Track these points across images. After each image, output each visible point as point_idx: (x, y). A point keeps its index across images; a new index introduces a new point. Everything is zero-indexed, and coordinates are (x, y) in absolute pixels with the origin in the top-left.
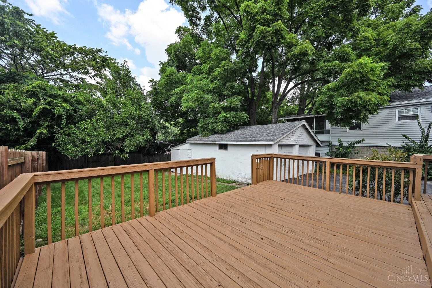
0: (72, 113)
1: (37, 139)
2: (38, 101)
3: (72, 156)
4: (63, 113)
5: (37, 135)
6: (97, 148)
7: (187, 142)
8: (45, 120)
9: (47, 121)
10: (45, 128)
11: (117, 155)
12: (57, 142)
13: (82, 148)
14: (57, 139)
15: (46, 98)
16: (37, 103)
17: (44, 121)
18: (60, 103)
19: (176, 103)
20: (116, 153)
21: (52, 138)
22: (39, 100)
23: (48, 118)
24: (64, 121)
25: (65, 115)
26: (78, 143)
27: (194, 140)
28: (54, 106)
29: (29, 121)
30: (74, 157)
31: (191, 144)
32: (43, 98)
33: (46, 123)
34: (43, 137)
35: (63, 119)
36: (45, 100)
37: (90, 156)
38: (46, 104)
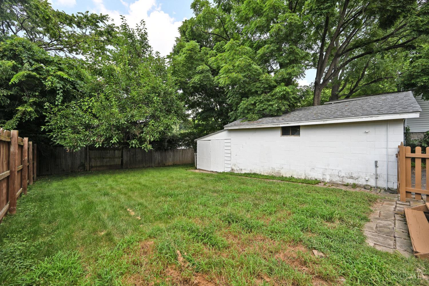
0: (71, 89)
1: (18, 121)
2: (20, 66)
3: (71, 147)
4: (58, 85)
5: (19, 115)
6: (108, 134)
7: (225, 129)
8: (31, 95)
9: (35, 96)
10: (31, 105)
11: (134, 145)
12: (48, 126)
13: (85, 135)
14: (48, 122)
15: (33, 62)
16: (18, 68)
17: (29, 97)
18: (54, 71)
19: (201, 83)
20: (132, 143)
21: (41, 120)
22: (22, 64)
23: (36, 92)
24: (59, 97)
25: (61, 88)
26: (80, 128)
27: (235, 125)
28: (45, 76)
29: (5, 94)
30: (74, 148)
31: (230, 131)
32: (29, 61)
33: (33, 99)
34: (27, 119)
35: (58, 94)
36: (31, 65)
37: (98, 146)
38: (33, 71)
